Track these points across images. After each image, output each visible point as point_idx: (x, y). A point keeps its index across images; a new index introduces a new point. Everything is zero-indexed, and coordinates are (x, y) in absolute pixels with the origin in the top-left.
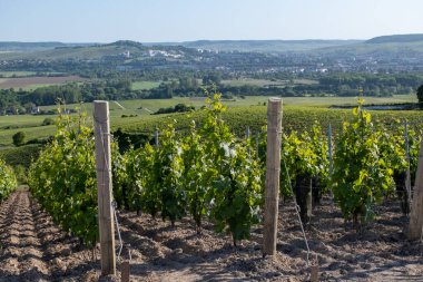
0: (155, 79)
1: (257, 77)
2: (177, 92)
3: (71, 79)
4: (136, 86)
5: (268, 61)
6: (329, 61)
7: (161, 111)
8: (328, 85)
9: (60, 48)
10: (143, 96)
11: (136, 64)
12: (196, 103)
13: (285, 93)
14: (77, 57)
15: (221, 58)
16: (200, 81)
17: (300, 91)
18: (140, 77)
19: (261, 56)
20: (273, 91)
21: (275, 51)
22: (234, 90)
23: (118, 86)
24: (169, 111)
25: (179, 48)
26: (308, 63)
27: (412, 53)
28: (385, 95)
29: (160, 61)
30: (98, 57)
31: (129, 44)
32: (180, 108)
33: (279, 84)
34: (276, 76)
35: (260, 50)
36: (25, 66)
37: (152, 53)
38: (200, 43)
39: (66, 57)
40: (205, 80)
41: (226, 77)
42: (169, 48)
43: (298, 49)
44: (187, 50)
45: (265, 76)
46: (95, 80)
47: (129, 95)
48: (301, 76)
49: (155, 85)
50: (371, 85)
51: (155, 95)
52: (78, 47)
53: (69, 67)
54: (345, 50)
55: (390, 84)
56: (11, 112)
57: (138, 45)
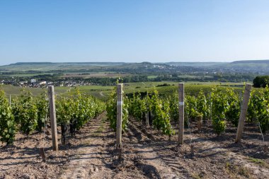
0: (155, 75)
1: (191, 75)
2: (163, 80)
3: (127, 74)
4: (149, 77)
5: (195, 69)
6: (217, 70)
7: (159, 86)
8: (216, 78)
9: (124, 64)
10: (151, 80)
11: (149, 70)
12: (171, 83)
13: (201, 80)
14: (130, 67)
15: (179, 68)
16: (171, 76)
17: (207, 80)
18: (150, 74)
19: (192, 68)
20: (197, 80)
21: (197, 66)
22: (183, 79)
23: (143, 77)
24: (161, 86)
25: (164, 64)
26: (209, 70)
27: (248, 67)
28: (238, 82)
29: (157, 69)
30: (136, 67)
31: (147, 63)
32: (165, 85)
33: (199, 77)
34: (198, 75)
35: (192, 65)
36: (113, 70)
37: (155, 66)
38: (171, 63)
39: (126, 67)
40: (173, 76)
41: (180, 75)
42: (160, 64)
43: (206, 65)
44: (167, 65)
45: (194, 75)
46: (136, 75)
47: (147, 80)
48: (206, 75)
49: (156, 77)
50: (232, 78)
51: (156, 80)
52: (130, 64)
53: (127, 70)
54: (223, 66)
55: (240, 78)
56: (108, 85)
57: (150, 63)
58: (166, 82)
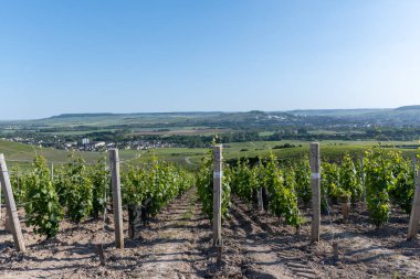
0: (271, 131)
1: (327, 129)
2: (283, 137)
3: (228, 130)
4: (262, 134)
5: (334, 121)
6: (371, 121)
7: (277, 148)
8: (370, 134)
9: (222, 114)
10: (265, 139)
11: (261, 123)
12: (296, 143)
13: (345, 138)
14: (231, 119)
15: (308, 119)
16: (296, 132)
17: (354, 137)
18: (263, 129)
19: (331, 118)
20: (339, 137)
21: (339, 115)
22: (316, 137)
23: (252, 134)
24: (281, 147)
25: (284, 114)
26: (359, 122)
28: (408, 140)
29: (274, 121)
30: (241, 119)
31: (258, 112)
32: (286, 146)
33: (342, 133)
34: (340, 129)
35: (330, 115)
36: (205, 124)
37: (270, 117)
38: (296, 111)
39: (225, 119)
40: (299, 131)
41: (311, 130)
42: (279, 114)
43: (353, 114)
44: (289, 115)
45: (333, 129)
46: (240, 131)
47: (258, 139)
48: (355, 129)
49: (272, 134)
50: (397, 134)
51: (272, 139)
52: (231, 114)
53: (227, 124)
54: (381, 114)
55: (411, 133)
56: (198, 146)
57: (262, 113)
58: (288, 142)
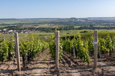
0: (79, 25)
1: (102, 25)
2: (84, 28)
3: (62, 25)
4: (75, 27)
5: (104, 22)
7: (81, 32)
9: (60, 19)
10: (77, 29)
11: (75, 22)
12: (89, 31)
13: (108, 29)
14: (63, 21)
15: (94, 21)
16: (89, 26)
17: (112, 28)
18: (76, 25)
19: (102, 21)
20: (105, 28)
21: (106, 20)
22: (96, 28)
23: (71, 27)
24: (83, 32)
25: (84, 19)
26: (114, 22)
29: (80, 22)
30: (67, 21)
31: (74, 18)
32: (85, 32)
33: (107, 27)
34: (106, 25)
35: (102, 19)
36: (53, 23)
37: (78, 20)
38: (89, 18)
39: (61, 21)
40: (90, 26)
41: (95, 25)
42: (82, 19)
43: (111, 19)
44: (86, 19)
45: (103, 25)
46: (67, 26)
47: (74, 29)
48: (112, 25)
49: (79, 27)
51: (79, 29)
52: (63, 19)
53: (61, 23)
56: (50, 32)
57: (76, 19)
58: (85, 30)
